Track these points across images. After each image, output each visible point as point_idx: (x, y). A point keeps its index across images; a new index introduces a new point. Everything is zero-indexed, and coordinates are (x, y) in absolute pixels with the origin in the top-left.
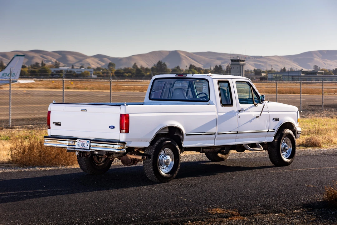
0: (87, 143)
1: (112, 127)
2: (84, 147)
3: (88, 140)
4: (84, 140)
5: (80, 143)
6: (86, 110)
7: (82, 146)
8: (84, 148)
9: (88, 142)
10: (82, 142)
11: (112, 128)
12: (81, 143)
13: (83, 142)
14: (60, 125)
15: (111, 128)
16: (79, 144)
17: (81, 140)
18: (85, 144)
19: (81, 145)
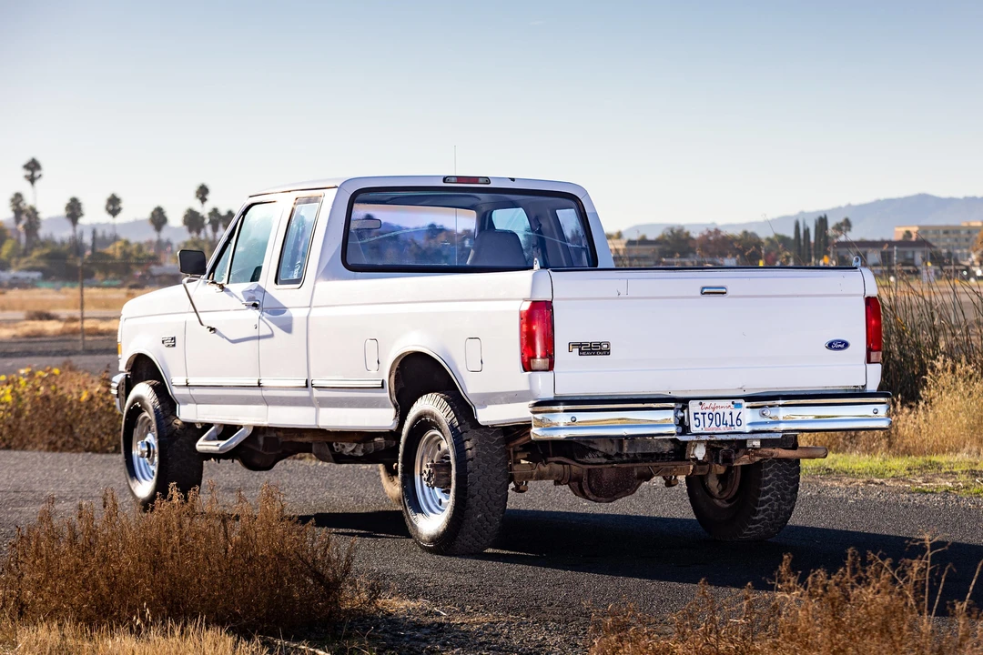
0: (738, 410)
1: (838, 345)
2: (722, 426)
3: (736, 401)
4: (719, 403)
5: (704, 414)
6: (724, 290)
7: (714, 425)
8: (723, 429)
9: (739, 406)
10: (711, 411)
11: (840, 349)
12: (708, 411)
13: (716, 411)
14: (607, 352)
15: (835, 349)
16: (700, 416)
17: (707, 403)
18: (728, 418)
19: (708, 422)
